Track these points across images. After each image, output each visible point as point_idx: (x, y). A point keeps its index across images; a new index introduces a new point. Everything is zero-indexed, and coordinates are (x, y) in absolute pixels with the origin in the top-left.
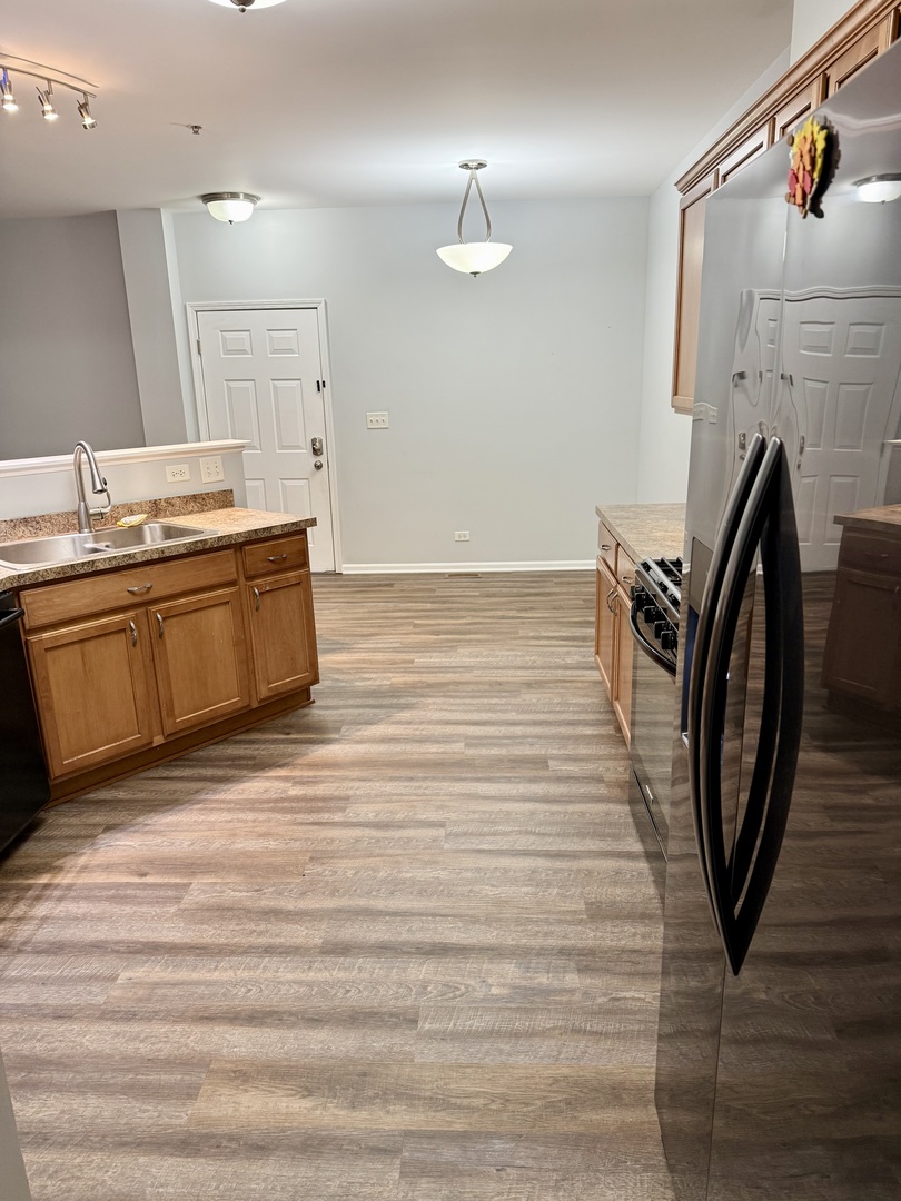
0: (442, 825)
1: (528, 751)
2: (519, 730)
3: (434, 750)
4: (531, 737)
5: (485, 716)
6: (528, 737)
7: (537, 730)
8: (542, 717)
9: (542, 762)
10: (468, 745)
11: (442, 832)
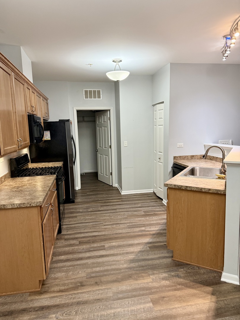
0: (104, 225)
1: (84, 247)
2: (88, 255)
3: (114, 243)
4: (83, 252)
5: (100, 260)
6: (84, 252)
7: (81, 255)
8: (79, 262)
9: (81, 243)
10: (104, 246)
11: (104, 224)
